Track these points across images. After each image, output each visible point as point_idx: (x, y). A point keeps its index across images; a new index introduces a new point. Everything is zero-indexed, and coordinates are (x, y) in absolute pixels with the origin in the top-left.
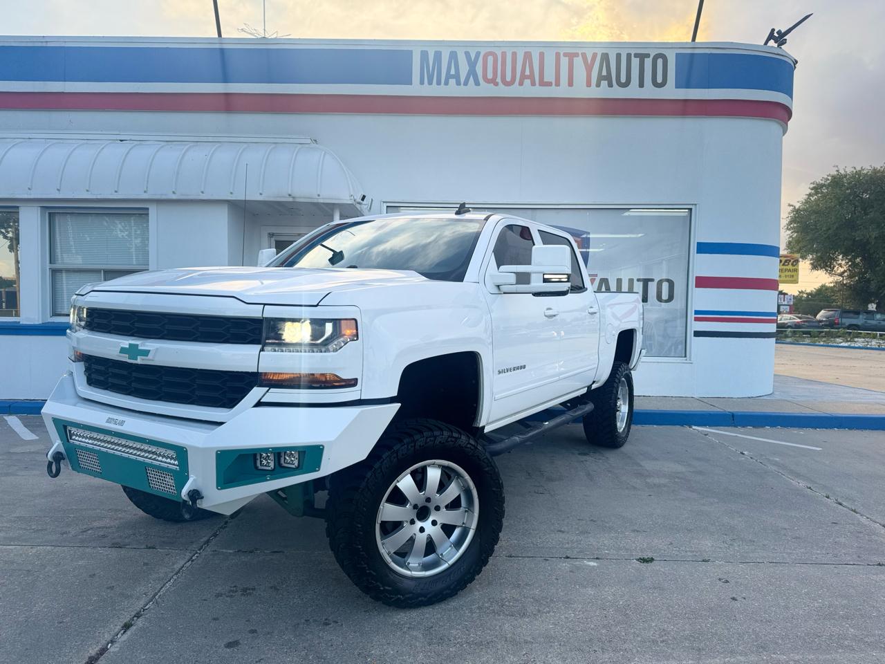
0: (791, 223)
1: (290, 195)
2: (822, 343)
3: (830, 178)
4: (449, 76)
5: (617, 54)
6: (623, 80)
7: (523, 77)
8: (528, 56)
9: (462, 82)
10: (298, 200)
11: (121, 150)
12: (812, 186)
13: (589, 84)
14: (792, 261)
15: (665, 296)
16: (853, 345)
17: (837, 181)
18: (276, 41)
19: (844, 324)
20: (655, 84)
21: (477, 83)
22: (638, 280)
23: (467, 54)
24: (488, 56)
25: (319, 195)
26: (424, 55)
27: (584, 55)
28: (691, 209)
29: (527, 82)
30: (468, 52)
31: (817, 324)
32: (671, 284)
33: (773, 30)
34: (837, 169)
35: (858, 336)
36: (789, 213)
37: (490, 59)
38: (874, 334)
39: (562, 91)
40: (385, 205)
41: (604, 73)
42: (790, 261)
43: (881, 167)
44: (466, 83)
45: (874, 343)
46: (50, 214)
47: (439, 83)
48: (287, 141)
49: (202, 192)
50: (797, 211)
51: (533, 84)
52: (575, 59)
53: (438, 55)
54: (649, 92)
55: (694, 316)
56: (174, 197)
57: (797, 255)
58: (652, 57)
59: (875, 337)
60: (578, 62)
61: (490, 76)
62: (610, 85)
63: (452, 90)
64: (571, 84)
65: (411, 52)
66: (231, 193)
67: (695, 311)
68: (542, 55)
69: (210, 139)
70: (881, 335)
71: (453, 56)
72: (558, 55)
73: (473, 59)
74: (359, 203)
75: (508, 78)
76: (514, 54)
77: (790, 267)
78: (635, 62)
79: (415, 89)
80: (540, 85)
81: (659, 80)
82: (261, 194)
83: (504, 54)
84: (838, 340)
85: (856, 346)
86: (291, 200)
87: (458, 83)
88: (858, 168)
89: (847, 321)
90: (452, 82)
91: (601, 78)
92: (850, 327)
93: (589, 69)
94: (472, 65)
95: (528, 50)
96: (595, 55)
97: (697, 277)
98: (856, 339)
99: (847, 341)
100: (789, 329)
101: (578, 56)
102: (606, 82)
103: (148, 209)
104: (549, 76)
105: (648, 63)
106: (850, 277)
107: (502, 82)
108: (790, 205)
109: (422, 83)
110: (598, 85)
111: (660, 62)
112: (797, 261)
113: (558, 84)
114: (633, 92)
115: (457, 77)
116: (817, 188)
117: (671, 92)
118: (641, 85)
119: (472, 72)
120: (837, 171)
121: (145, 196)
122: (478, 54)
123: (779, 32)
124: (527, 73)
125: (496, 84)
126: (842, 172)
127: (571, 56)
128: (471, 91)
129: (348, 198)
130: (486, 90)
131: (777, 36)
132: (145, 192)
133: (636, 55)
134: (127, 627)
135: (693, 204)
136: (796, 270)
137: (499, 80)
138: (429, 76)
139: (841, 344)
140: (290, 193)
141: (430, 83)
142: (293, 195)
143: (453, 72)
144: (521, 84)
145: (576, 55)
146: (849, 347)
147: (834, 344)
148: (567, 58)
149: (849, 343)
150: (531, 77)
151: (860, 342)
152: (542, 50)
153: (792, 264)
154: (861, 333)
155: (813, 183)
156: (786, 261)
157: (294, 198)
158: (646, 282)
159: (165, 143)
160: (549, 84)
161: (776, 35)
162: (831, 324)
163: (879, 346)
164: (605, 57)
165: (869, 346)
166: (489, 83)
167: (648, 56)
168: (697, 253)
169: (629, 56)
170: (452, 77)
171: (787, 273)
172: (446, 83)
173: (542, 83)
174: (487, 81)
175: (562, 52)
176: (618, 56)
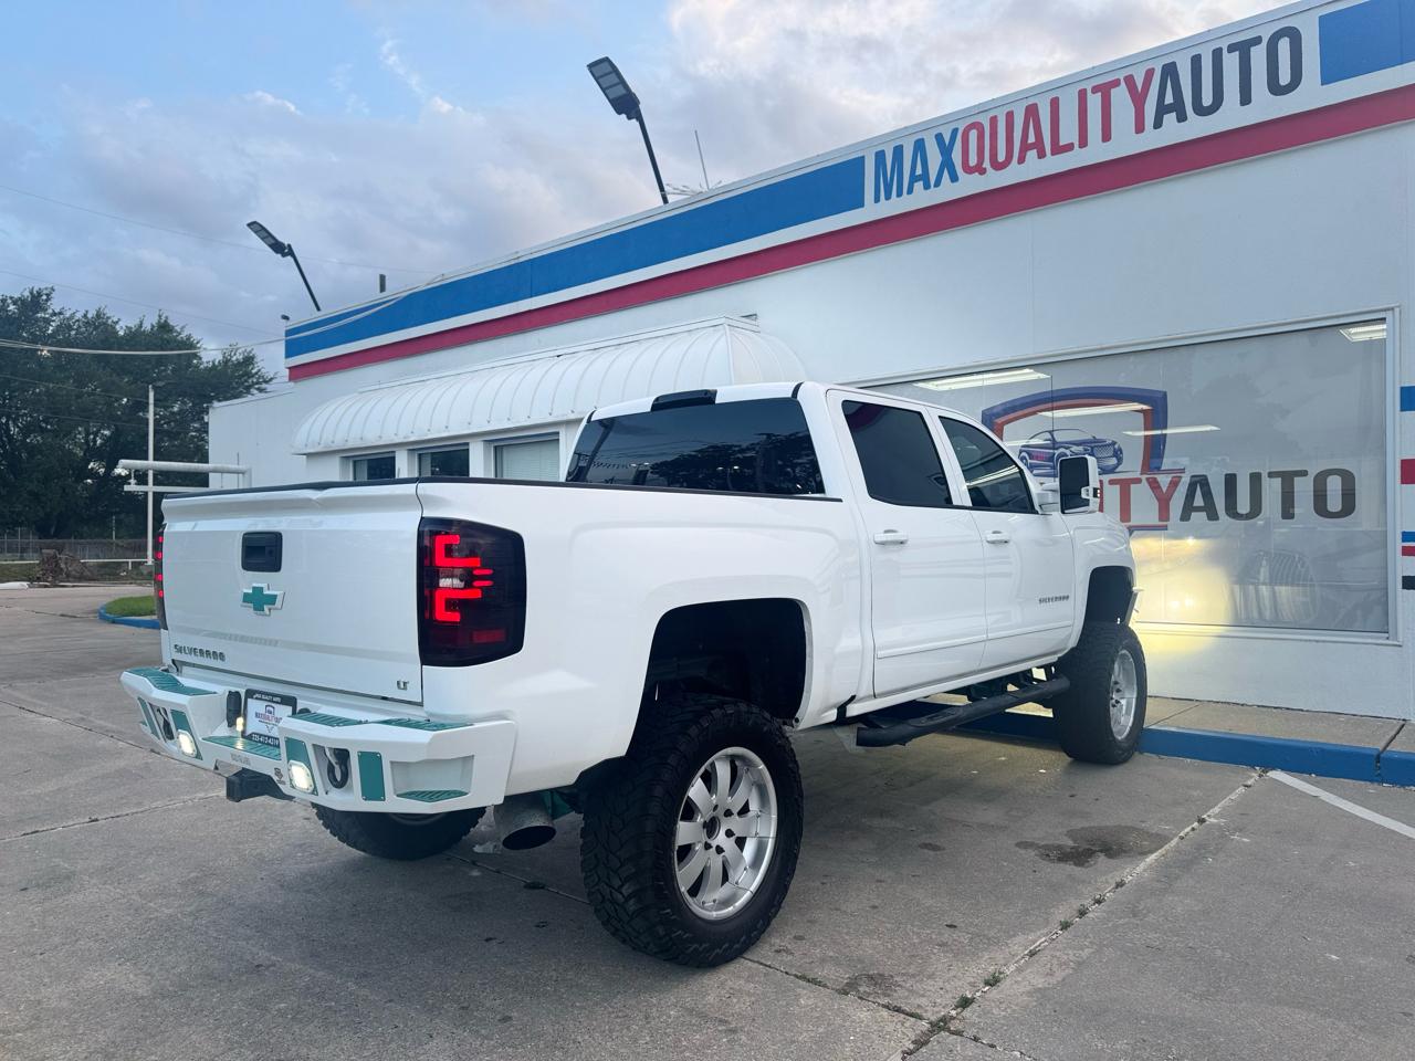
4: (914, 179)
5: (1193, 58)
6: (1207, 100)
7: (1025, 147)
8: (1031, 112)
9: (933, 179)
13: (1140, 128)
15: (1335, 504)
20: (1276, 89)
21: (954, 178)
22: (1271, 475)
23: (939, 137)
24: (970, 130)
26: (880, 156)
27: (1130, 80)
28: (1384, 320)
29: (1032, 155)
30: (940, 134)
32: (1348, 479)
37: (973, 135)
39: (1097, 152)
41: (1169, 99)
44: (937, 184)
46: (495, 446)
47: (899, 194)
49: (596, 407)
51: (1042, 155)
52: (1113, 92)
53: (898, 151)
54: (1266, 107)
55: (1400, 544)
58: (1265, 41)
60: (1120, 96)
61: (973, 161)
62: (1182, 118)
63: (920, 198)
64: (1106, 136)
65: (862, 158)
67: (1404, 534)
68: (1055, 103)
71: (920, 146)
72: (1082, 94)
73: (947, 142)
75: (1001, 157)
76: (1010, 116)
78: (1231, 62)
79: (867, 212)
80: (1054, 153)
83: (994, 121)
87: (927, 187)
90: (919, 186)
91: (1162, 109)
93: (1139, 100)
94: (946, 151)
95: (1031, 101)
96: (1150, 74)
97: (1404, 462)
101: (1118, 86)
102: (1174, 115)
103: (559, 433)
104: (1069, 134)
105: (1258, 55)
107: (992, 166)
109: (877, 200)
110: (1158, 124)
111: (1284, 44)
113: (1083, 143)
114: (1232, 116)
115: (925, 177)
117: (1313, 94)
118: (1246, 100)
119: (947, 164)
122: (954, 132)
124: (1032, 139)
125: (982, 171)
127: (1105, 90)
128: (947, 192)
130: (970, 185)
133: (1231, 48)
135: (1385, 310)
137: (987, 164)
138: (886, 189)
141: (889, 196)
143: (919, 171)
144: (1021, 160)
145: (1116, 83)
148: (1099, 95)
150: (1039, 145)
152: (1054, 95)
158: (1288, 478)
160: (1069, 147)
164: (1170, 71)
166: (972, 173)
167: (1257, 41)
168: (1402, 409)
169: (1217, 53)
170: (919, 179)
172: (910, 191)
173: (1058, 149)
174: (968, 169)
175: (1088, 86)
176: (1196, 61)
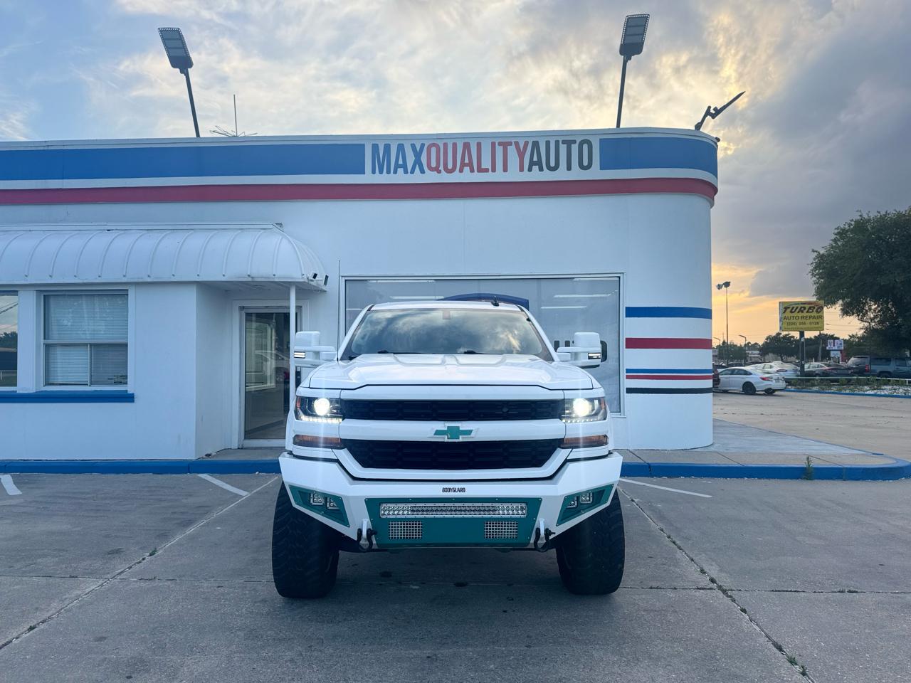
0: (816, 268)
1: (249, 276)
2: (848, 391)
3: (853, 223)
4: (397, 166)
5: (546, 141)
6: (552, 164)
7: (463, 165)
8: (467, 146)
9: (409, 171)
10: (256, 280)
11: (107, 238)
12: (836, 231)
13: (521, 169)
14: (816, 308)
16: (879, 393)
17: (860, 226)
18: (246, 139)
19: (874, 371)
20: (582, 167)
21: (422, 171)
23: (413, 146)
24: (432, 147)
25: (274, 275)
26: (375, 147)
27: (517, 144)
28: (619, 277)
29: (467, 169)
30: (414, 144)
31: (846, 371)
32: (604, 346)
33: (709, 107)
34: (860, 214)
35: (887, 383)
36: (814, 259)
37: (434, 150)
38: (902, 381)
39: (498, 176)
40: (344, 279)
41: (535, 159)
42: (814, 308)
43: (906, 211)
44: (412, 172)
45: (901, 391)
46: (44, 296)
48: (252, 226)
49: (173, 275)
50: (821, 257)
51: (472, 171)
52: (509, 147)
53: (387, 147)
54: (576, 174)
55: (625, 374)
56: (149, 280)
57: (822, 302)
58: (578, 142)
59: (903, 384)
60: (512, 150)
61: (434, 164)
62: (541, 169)
63: (400, 178)
64: (505, 170)
65: (364, 145)
66: (198, 275)
67: (627, 370)
68: (479, 145)
69: (185, 227)
70: (909, 382)
71: (401, 147)
72: (493, 144)
73: (418, 150)
74: (312, 281)
75: (450, 166)
76: (455, 145)
77: (814, 314)
78: (563, 148)
79: (368, 178)
80: (478, 171)
81: (585, 163)
82: (224, 275)
83: (445, 145)
84: (866, 388)
85: (883, 393)
86: (250, 279)
87: (406, 172)
88: (883, 213)
89: (878, 368)
90: (400, 170)
91: (532, 163)
92: (881, 374)
93: (521, 155)
94: (418, 155)
95: (466, 141)
96: (526, 144)
97: (626, 339)
98: (885, 387)
99: (875, 389)
100: (817, 378)
101: (511, 145)
102: (537, 167)
103: (127, 290)
104: (486, 163)
105: (575, 148)
106: (880, 322)
107: (444, 169)
108: (814, 251)
109: (374, 172)
110: (530, 170)
111: (585, 147)
112: (822, 308)
113: (494, 170)
114: (562, 175)
115: (404, 166)
116: (842, 233)
117: (596, 173)
118: (569, 168)
119: (418, 162)
120: (860, 216)
121: (124, 280)
122: (423, 146)
123: (715, 109)
124: (467, 161)
125: (439, 172)
126: (866, 217)
127: (505, 145)
128: (417, 178)
129: (301, 277)
130: (430, 177)
131: (714, 112)
132: (124, 276)
133: (564, 142)
134: (31, 628)
135: (621, 273)
136: (821, 317)
137: (441, 168)
138: (379, 167)
139: (868, 393)
140: (249, 273)
141: (381, 172)
142: (253, 276)
143: (401, 162)
144: (461, 171)
145: (510, 144)
146: (875, 395)
147: (860, 393)
148: (502, 147)
149: (876, 391)
150: (470, 165)
151: (887, 390)
152: (479, 140)
153: (817, 311)
154: (889, 381)
155: (838, 228)
156: (810, 308)
157: (252, 278)
159: (146, 232)
160: (486, 170)
161: (712, 111)
162: (861, 371)
163: (905, 393)
164: (536, 144)
165: (895, 394)
166: (433, 171)
167: (574, 142)
168: (627, 317)
169: (557, 142)
170: (400, 166)
171: (811, 320)
172: (395, 172)
173: (480, 170)
174: (431, 169)
175: (497, 141)
176: (548, 143)
